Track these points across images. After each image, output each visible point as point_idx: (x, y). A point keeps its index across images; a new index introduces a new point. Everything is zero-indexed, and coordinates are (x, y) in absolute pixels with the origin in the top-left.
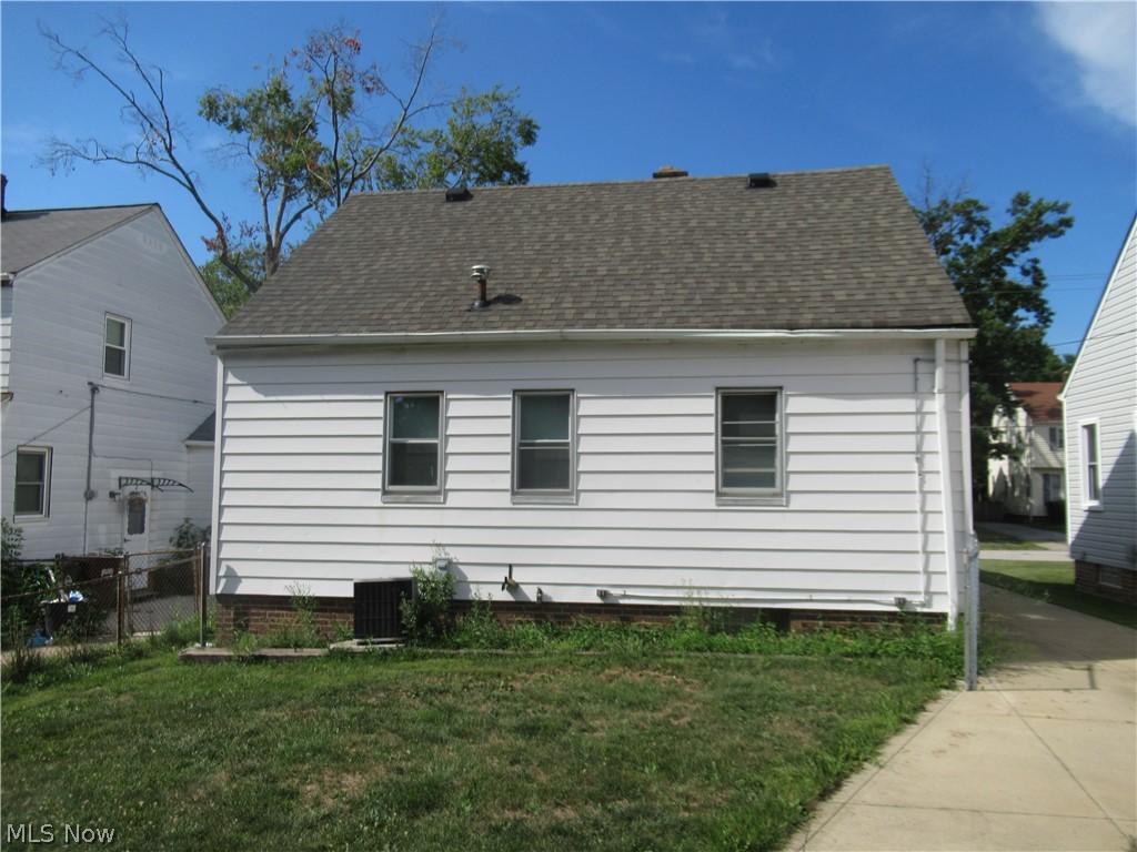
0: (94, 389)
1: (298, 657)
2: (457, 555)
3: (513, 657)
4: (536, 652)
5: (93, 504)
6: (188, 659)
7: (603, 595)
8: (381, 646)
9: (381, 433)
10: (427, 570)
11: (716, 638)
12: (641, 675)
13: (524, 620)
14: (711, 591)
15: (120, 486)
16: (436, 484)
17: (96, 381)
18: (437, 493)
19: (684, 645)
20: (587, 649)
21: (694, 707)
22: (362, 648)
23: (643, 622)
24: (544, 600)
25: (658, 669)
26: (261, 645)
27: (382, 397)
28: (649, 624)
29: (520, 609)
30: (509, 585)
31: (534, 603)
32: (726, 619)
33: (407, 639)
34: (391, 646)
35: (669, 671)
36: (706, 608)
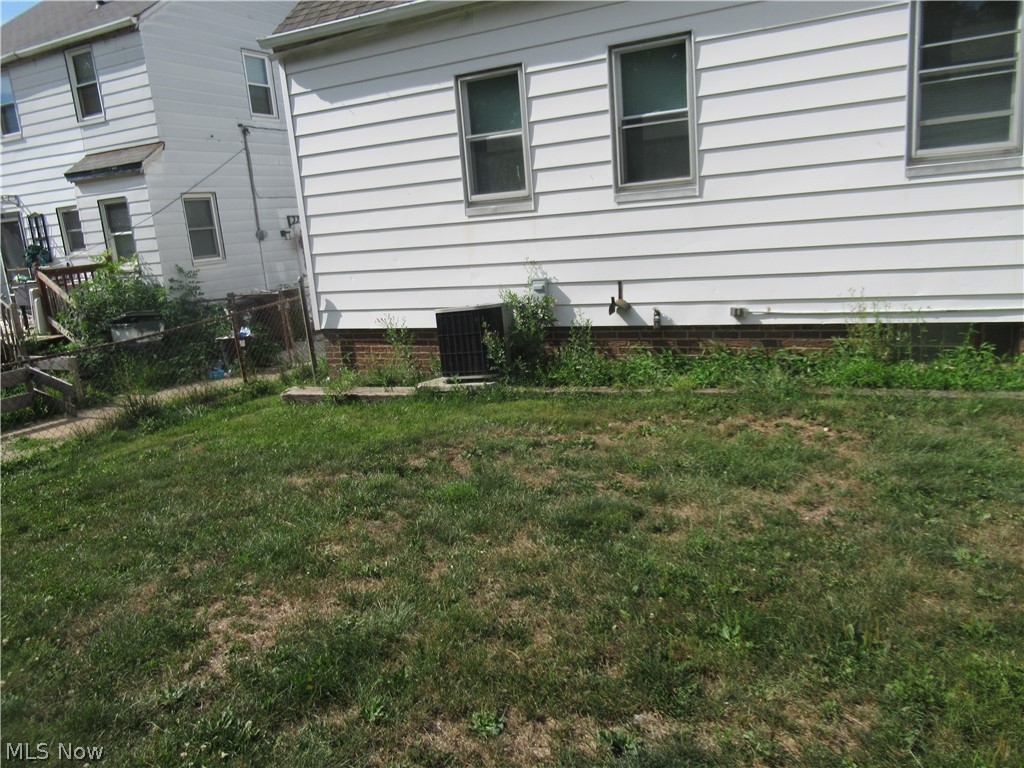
0: (245, 131)
1: (387, 397)
2: (556, 274)
3: (616, 397)
4: (646, 390)
5: (265, 244)
6: (290, 398)
7: (739, 314)
8: (469, 384)
9: (456, 130)
10: (521, 294)
11: (898, 369)
12: (777, 426)
13: (640, 348)
14: (893, 303)
15: (290, 225)
16: (524, 188)
17: (245, 123)
18: (526, 199)
19: (849, 379)
20: (712, 386)
21: (843, 485)
22: (448, 386)
23: (794, 347)
24: (664, 323)
25: (805, 415)
26: (356, 383)
27: (451, 84)
28: (804, 349)
29: (636, 335)
30: (619, 307)
31: (650, 328)
32: (915, 340)
33: (497, 375)
34: (478, 384)
35: (821, 419)
36: (884, 325)
